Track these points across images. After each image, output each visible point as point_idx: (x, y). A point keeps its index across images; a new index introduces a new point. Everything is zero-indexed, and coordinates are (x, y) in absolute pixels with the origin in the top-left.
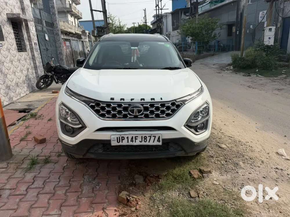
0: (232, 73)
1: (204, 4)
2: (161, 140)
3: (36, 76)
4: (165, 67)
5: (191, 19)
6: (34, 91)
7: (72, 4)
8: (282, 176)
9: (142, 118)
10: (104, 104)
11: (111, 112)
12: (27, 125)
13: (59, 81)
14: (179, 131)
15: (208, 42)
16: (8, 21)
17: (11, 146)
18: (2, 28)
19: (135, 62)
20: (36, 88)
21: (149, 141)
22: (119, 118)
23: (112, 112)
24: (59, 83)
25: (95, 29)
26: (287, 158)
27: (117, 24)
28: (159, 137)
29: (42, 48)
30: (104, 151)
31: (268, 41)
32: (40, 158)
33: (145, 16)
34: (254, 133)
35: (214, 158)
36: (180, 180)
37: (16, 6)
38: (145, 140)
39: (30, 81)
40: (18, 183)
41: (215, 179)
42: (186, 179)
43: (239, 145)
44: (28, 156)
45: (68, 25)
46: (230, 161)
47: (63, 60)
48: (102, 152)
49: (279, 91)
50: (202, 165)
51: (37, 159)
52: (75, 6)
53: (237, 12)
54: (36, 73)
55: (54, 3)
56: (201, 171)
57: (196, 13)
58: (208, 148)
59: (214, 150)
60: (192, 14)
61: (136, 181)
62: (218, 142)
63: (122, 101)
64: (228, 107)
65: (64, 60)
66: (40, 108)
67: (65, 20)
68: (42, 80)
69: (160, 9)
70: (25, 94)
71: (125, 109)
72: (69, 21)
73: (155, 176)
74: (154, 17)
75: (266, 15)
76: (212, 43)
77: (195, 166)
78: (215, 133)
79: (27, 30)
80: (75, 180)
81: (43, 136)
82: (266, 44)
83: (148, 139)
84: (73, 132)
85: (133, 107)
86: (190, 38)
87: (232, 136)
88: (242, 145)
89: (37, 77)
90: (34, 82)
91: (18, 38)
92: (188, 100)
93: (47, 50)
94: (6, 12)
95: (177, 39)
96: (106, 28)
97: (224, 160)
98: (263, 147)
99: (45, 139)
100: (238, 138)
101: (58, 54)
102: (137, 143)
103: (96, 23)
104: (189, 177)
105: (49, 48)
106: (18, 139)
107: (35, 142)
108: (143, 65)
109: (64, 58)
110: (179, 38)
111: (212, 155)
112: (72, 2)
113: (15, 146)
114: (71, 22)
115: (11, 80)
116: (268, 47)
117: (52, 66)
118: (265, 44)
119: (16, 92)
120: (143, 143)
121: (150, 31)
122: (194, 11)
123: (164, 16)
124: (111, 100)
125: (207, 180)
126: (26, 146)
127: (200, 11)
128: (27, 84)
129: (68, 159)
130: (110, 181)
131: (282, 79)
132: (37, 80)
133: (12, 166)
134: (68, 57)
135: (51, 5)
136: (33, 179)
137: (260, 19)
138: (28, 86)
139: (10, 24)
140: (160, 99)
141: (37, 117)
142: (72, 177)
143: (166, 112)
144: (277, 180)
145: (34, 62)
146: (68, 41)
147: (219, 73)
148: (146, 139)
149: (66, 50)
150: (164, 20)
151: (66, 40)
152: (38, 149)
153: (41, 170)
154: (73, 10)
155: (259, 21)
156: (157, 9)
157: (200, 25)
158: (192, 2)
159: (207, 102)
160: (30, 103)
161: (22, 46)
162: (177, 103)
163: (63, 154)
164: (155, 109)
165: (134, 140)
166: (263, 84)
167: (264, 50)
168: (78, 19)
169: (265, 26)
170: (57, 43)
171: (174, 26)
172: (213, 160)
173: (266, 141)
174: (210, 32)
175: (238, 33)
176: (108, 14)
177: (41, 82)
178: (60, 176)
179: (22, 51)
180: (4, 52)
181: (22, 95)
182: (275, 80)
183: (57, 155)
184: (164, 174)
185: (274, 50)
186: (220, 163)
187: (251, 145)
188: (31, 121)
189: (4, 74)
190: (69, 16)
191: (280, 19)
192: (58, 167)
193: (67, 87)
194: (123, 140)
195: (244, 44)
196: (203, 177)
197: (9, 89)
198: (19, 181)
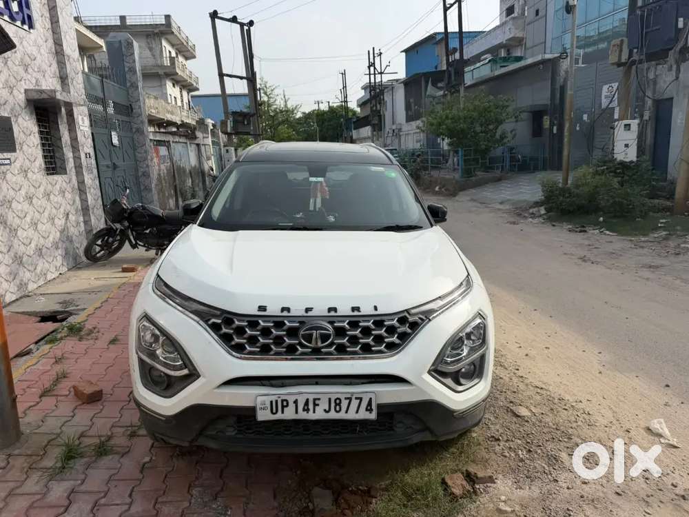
0: (543, 223)
1: (478, 65)
2: (374, 407)
3: (86, 230)
4: (386, 225)
5: (449, 97)
6: (79, 266)
7: (177, 57)
8: (660, 490)
9: (330, 354)
10: (243, 321)
11: (259, 341)
12: (59, 354)
13: (138, 242)
14: (415, 385)
15: (487, 150)
16: (28, 108)
17: (19, 410)
18: (13, 123)
19: (317, 209)
20: (84, 259)
21: (345, 409)
22: (277, 354)
23: (261, 340)
24: (140, 247)
25: (227, 117)
26: (671, 442)
27: (279, 103)
28: (371, 398)
29: (103, 163)
30: (240, 432)
31: (623, 153)
32: (87, 441)
33: (345, 87)
34: (593, 377)
35: (502, 444)
36: (419, 500)
37: (49, 72)
38: (338, 408)
39: (71, 241)
40: (31, 507)
41: (503, 498)
42: (435, 499)
43: (560, 409)
44: (58, 435)
45: (167, 105)
46: (539, 451)
47: (150, 190)
48: (236, 434)
49: (652, 269)
50: (473, 461)
51: (80, 443)
52: (184, 62)
53: (552, 85)
54: (86, 222)
55: (134, 61)
56: (470, 478)
57: (461, 84)
58: (486, 416)
59: (501, 422)
60: (450, 85)
61: (316, 504)
62: (511, 402)
63: (285, 313)
64: (535, 310)
65: (153, 189)
66: (90, 309)
67: (160, 93)
68: (100, 241)
69: (379, 73)
70: (57, 274)
71: (292, 332)
72: (169, 96)
73: (360, 490)
74: (364, 88)
75: (616, 94)
76: (498, 152)
77: (457, 462)
78: (504, 378)
79: (69, 125)
80: (170, 498)
81: (96, 384)
82: (618, 159)
83: (344, 404)
84: (167, 386)
85: (311, 329)
86: (447, 141)
87: (544, 386)
88: (566, 410)
89: (88, 232)
90: (81, 244)
91: (49, 144)
92: (437, 311)
93: (115, 167)
94: (24, 86)
95: (417, 142)
96: (254, 114)
97: (525, 448)
98: (616, 413)
99: (101, 391)
100: (556, 391)
101: (139, 178)
102: (319, 414)
103: (229, 100)
104: (441, 493)
105: (119, 163)
106: (36, 391)
107: (75, 397)
108: (335, 217)
109: (153, 186)
110: (422, 137)
111: (497, 435)
112: (176, 53)
113: (26, 410)
114: (173, 99)
115: (25, 241)
116: (623, 165)
117: (125, 207)
118: (616, 159)
119: (35, 269)
120: (333, 415)
121: (355, 120)
122: (455, 80)
123: (386, 87)
124: (259, 310)
125: (483, 499)
126: (53, 411)
127: (468, 80)
128: (64, 250)
129: (153, 444)
130: (253, 503)
131: (657, 240)
132: (87, 239)
133: (19, 462)
134: (163, 182)
135: (128, 65)
136: (68, 497)
137: (605, 103)
138: (67, 254)
139: (31, 114)
140: (373, 308)
141: (82, 333)
142: (162, 492)
143: (386, 340)
144: (648, 499)
145: (84, 197)
146: (165, 145)
147: (514, 223)
148: (339, 404)
149: (159, 167)
150: (387, 97)
151: (159, 143)
152: (84, 416)
153: (87, 473)
154: (178, 71)
155: (603, 104)
156: (372, 72)
157: (469, 111)
158: (450, 61)
159: (481, 313)
160: (68, 297)
161: (57, 160)
162: (411, 319)
163: (143, 432)
164: (360, 332)
165: (311, 406)
166: (614, 252)
167: (615, 172)
168: (189, 91)
169: (616, 116)
170: (138, 151)
171: (411, 110)
172: (497, 448)
173: (623, 399)
174: (491, 127)
175: (555, 131)
176: (258, 81)
177: (97, 245)
178: (133, 488)
179: (56, 174)
180: (14, 177)
181: (50, 277)
182: (642, 244)
183: (129, 433)
184: (383, 484)
185: (637, 172)
186: (516, 455)
187: (587, 410)
188: (69, 345)
189: (10, 229)
190: (169, 84)
191: (649, 103)
192: (129, 466)
193: (158, 276)
194: (285, 409)
195: (569, 155)
196: (475, 492)
197: (21, 263)
198: (33, 503)
